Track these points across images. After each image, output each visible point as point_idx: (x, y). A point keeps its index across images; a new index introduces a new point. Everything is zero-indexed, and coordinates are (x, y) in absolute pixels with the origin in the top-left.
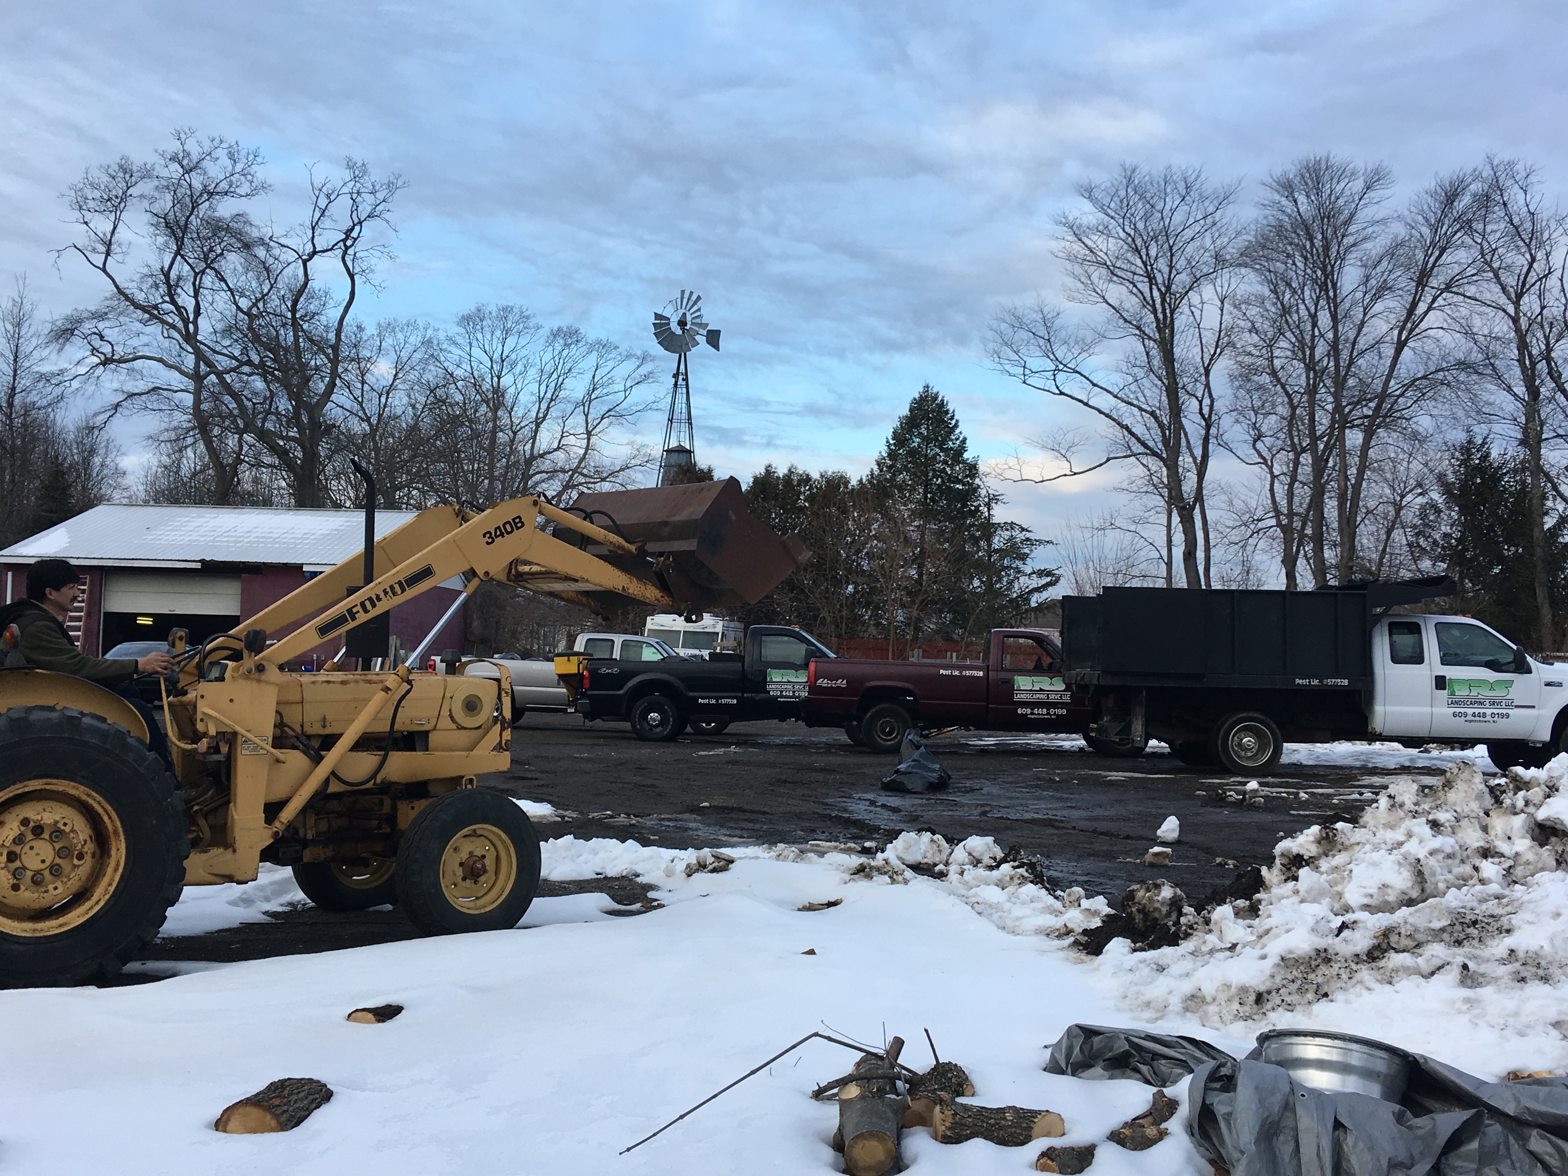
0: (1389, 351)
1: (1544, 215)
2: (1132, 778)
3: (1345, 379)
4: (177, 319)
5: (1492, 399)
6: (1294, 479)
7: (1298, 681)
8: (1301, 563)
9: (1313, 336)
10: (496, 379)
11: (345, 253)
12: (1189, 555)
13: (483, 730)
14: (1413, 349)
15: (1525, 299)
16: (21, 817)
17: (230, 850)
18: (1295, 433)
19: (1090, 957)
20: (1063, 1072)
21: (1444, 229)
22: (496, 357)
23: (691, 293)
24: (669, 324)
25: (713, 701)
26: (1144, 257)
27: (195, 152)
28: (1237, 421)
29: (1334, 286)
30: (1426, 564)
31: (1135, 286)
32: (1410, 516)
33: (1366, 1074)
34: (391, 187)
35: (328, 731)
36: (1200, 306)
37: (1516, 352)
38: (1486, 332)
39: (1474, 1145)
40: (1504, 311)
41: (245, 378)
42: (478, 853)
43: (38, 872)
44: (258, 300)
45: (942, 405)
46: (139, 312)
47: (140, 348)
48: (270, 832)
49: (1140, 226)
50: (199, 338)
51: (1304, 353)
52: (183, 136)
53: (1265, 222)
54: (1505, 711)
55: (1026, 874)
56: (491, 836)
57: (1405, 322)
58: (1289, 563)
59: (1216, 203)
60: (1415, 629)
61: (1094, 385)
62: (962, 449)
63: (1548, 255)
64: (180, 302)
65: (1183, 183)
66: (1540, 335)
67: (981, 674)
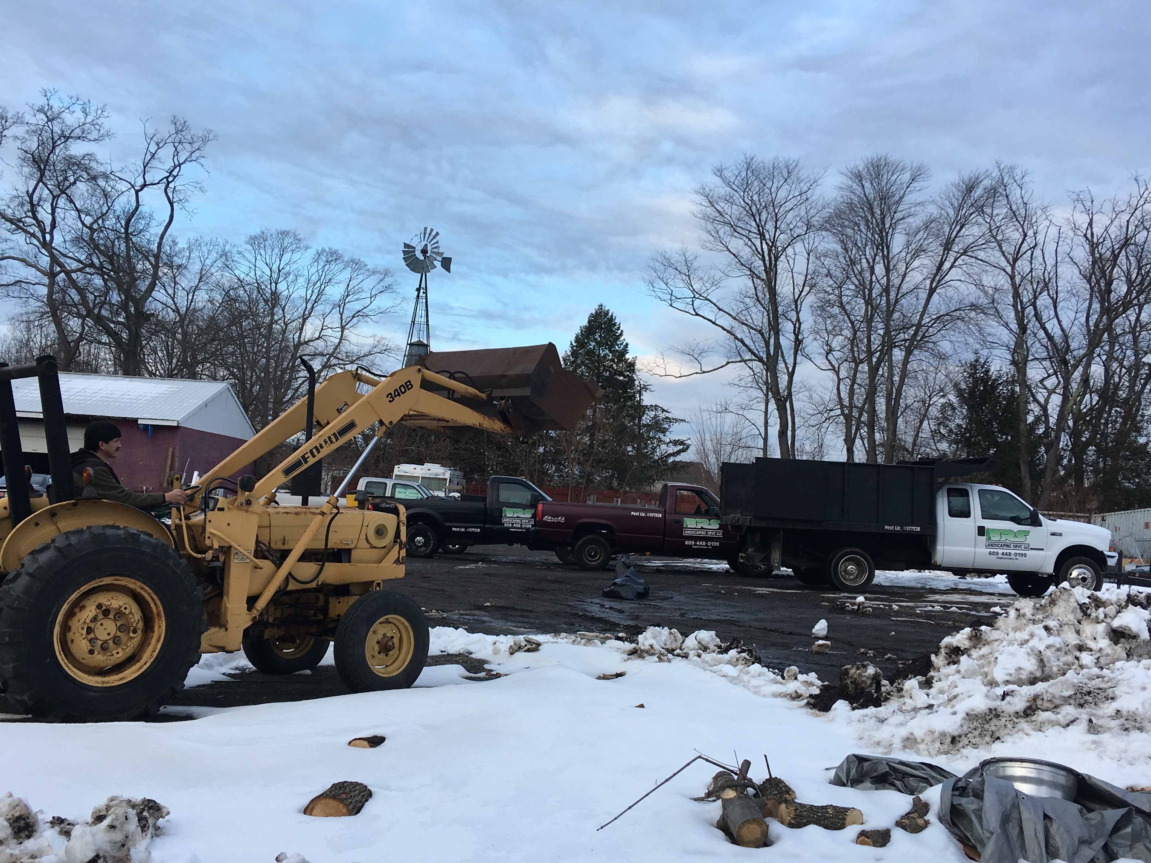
0: (923, 296)
1: (1033, 205)
2: (773, 592)
3: (893, 312)
4: (37, 230)
5: (994, 331)
6: (854, 382)
7: (886, 527)
8: (858, 442)
9: (871, 282)
10: (274, 284)
11: (167, 186)
12: (782, 434)
13: (387, 549)
14: (939, 294)
15: (1019, 263)
16: (97, 603)
17: (224, 629)
18: (856, 349)
19: (822, 713)
20: (844, 785)
21: (964, 211)
22: (275, 268)
23: (432, 230)
24: (414, 252)
25: (463, 530)
26: (758, 220)
27: (56, 105)
28: (815, 339)
29: (888, 247)
30: (944, 446)
31: (750, 240)
32: (934, 412)
33: (1053, 785)
34: (205, 140)
35: (286, 547)
36: (793, 256)
37: (1012, 300)
38: (993, 284)
39: (1129, 830)
40: (1004, 270)
41: (89, 276)
42: (389, 634)
43: (106, 642)
44: (98, 219)
45: (611, 319)
46: (8, 224)
47: (7, 251)
48: (251, 617)
49: (755, 198)
50: (53, 245)
51: (864, 293)
52: (49, 94)
53: (842, 200)
54: (1023, 552)
55: (748, 657)
56: (398, 624)
57: (936, 275)
58: (850, 442)
59: (809, 186)
60: (965, 494)
61: (720, 309)
62: (625, 351)
63: (1035, 233)
64: (39, 217)
65: (786, 170)
66: (1029, 288)
67: (660, 515)
